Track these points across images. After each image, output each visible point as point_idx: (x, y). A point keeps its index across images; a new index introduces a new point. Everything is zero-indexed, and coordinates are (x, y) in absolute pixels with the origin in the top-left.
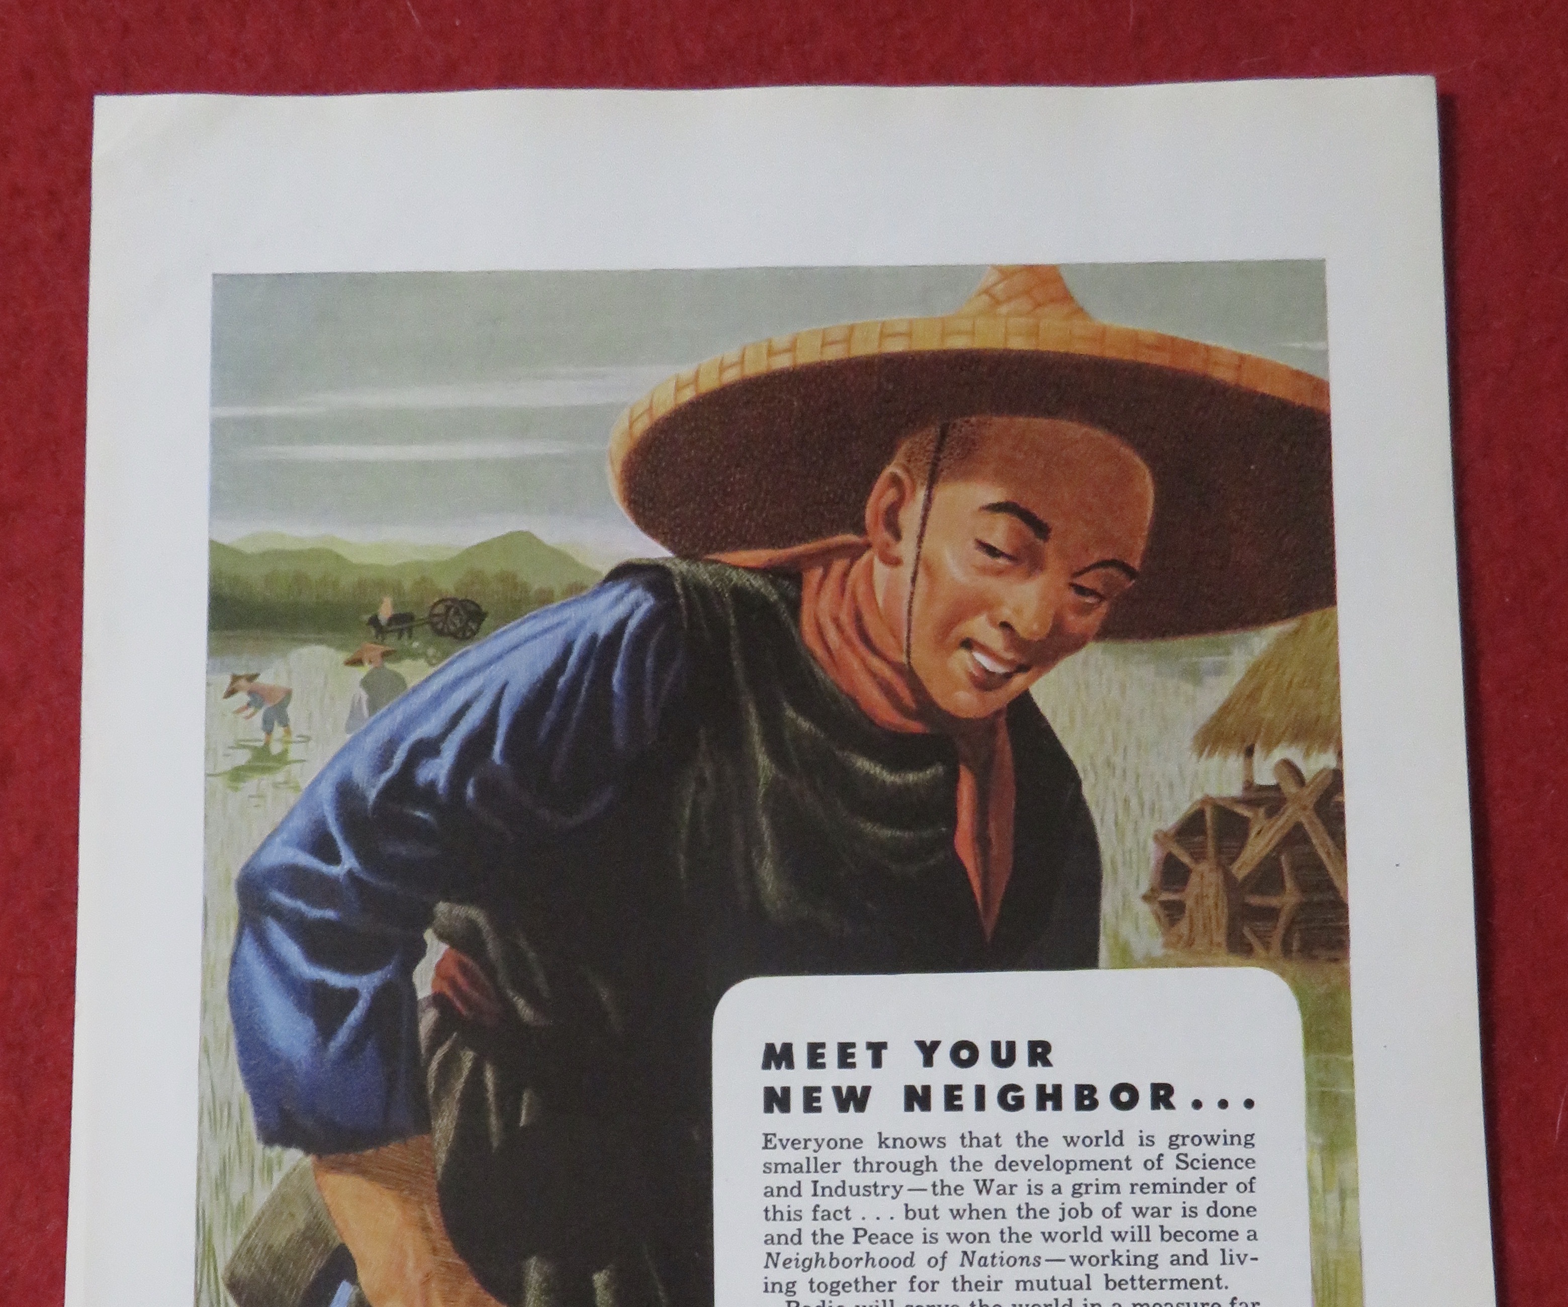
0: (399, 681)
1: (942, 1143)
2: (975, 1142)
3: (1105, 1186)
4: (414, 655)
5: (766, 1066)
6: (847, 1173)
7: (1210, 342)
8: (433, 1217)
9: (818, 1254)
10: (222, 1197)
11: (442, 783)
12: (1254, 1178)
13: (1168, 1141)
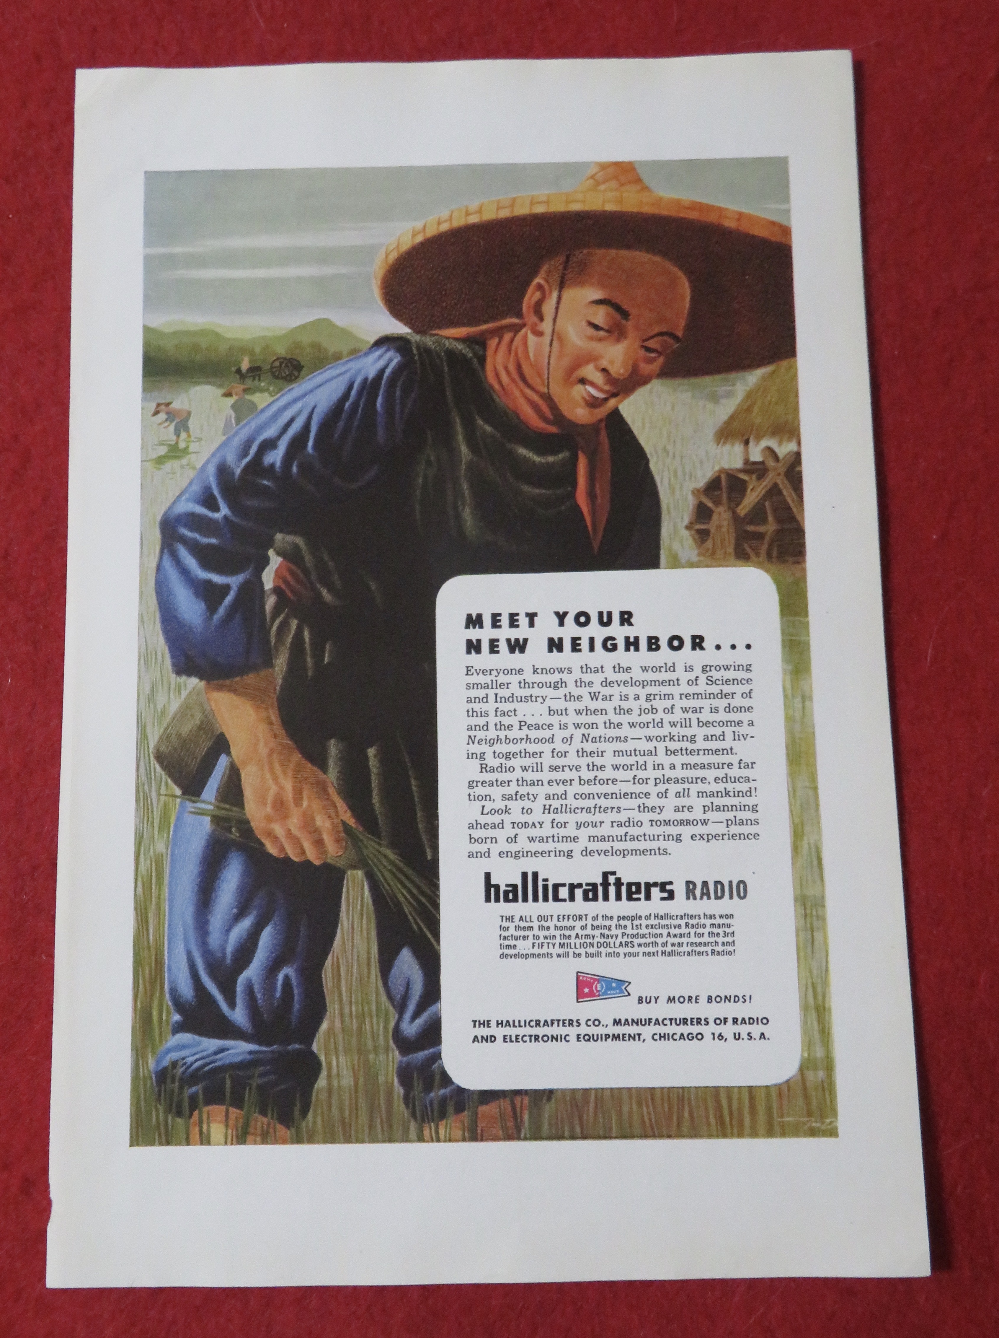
0: (253, 406)
1: (570, 671)
2: (589, 670)
3: (665, 695)
4: (262, 390)
5: (467, 627)
6: (515, 689)
7: (722, 205)
8: (274, 716)
9: (498, 736)
10: (152, 706)
11: (278, 464)
12: (751, 690)
13: (701, 669)
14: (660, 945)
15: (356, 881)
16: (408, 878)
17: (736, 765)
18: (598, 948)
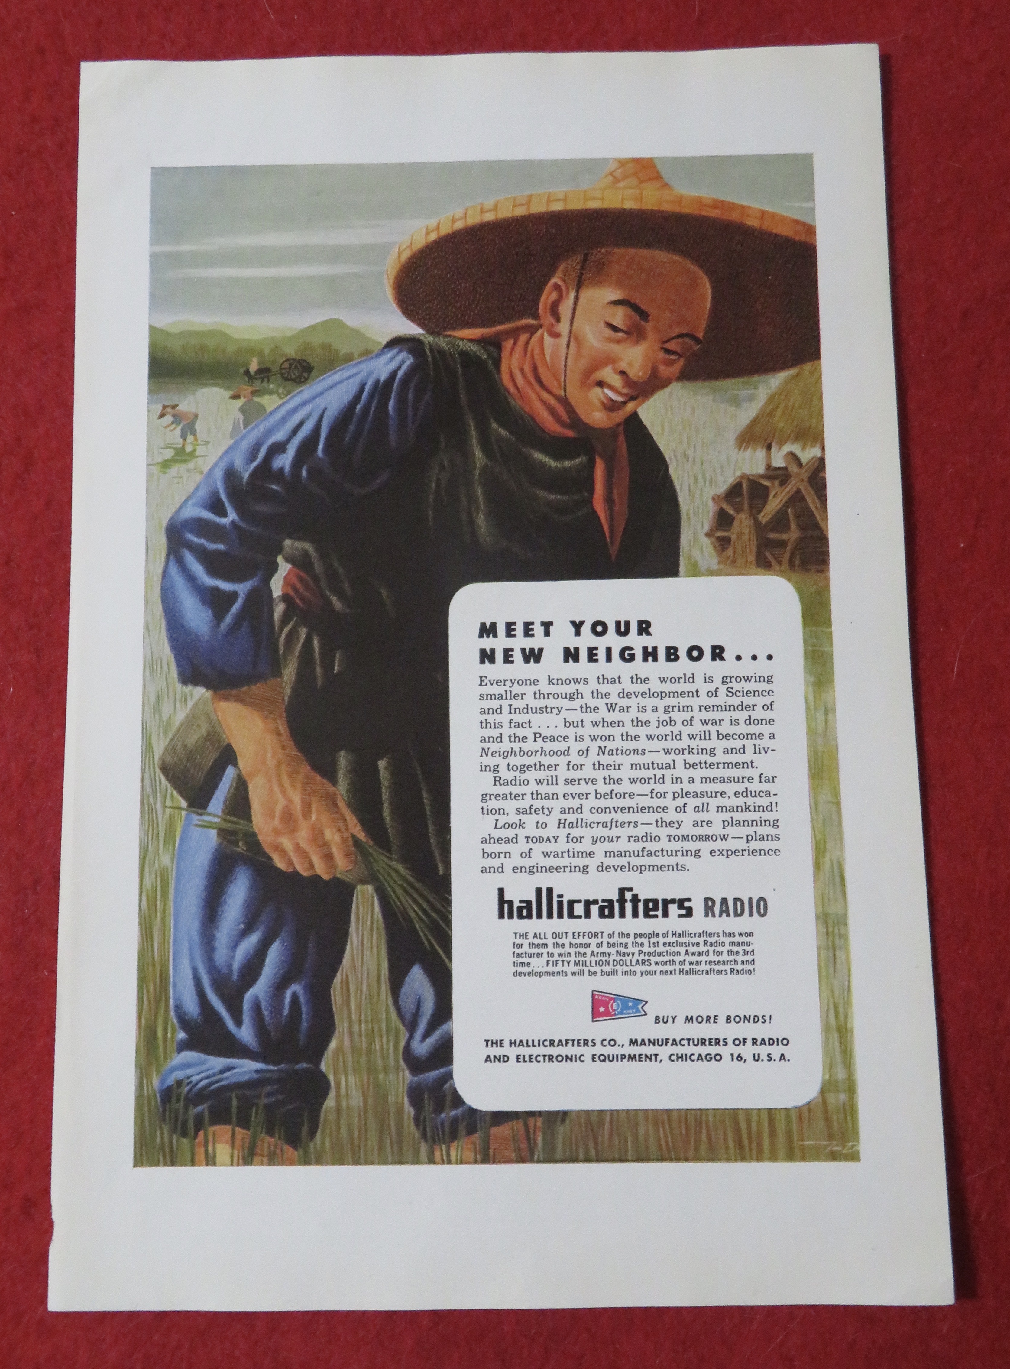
0: (262, 408)
1: (586, 681)
2: (606, 680)
3: (683, 707)
4: (271, 393)
5: (481, 636)
6: (529, 700)
7: (745, 203)
9: (512, 748)
10: (157, 716)
11: (287, 469)
12: (773, 702)
13: (721, 680)
14: (677, 963)
15: (366, 896)
16: (421, 895)
17: (757, 779)
18: (614, 966)
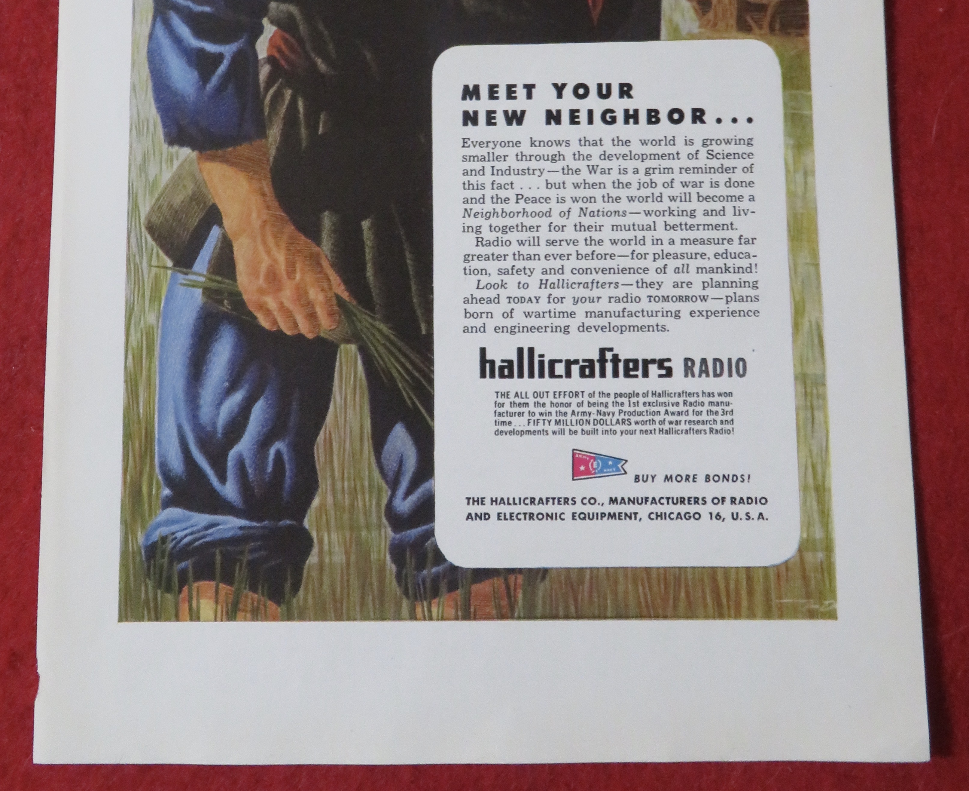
1: (568, 144)
2: (587, 143)
3: (664, 169)
5: (464, 98)
6: (512, 162)
8: (268, 189)
9: (494, 209)
10: (143, 175)
12: (753, 164)
13: (702, 142)
14: (657, 423)
15: (350, 355)
16: (403, 353)
17: (736, 241)
18: (594, 425)
